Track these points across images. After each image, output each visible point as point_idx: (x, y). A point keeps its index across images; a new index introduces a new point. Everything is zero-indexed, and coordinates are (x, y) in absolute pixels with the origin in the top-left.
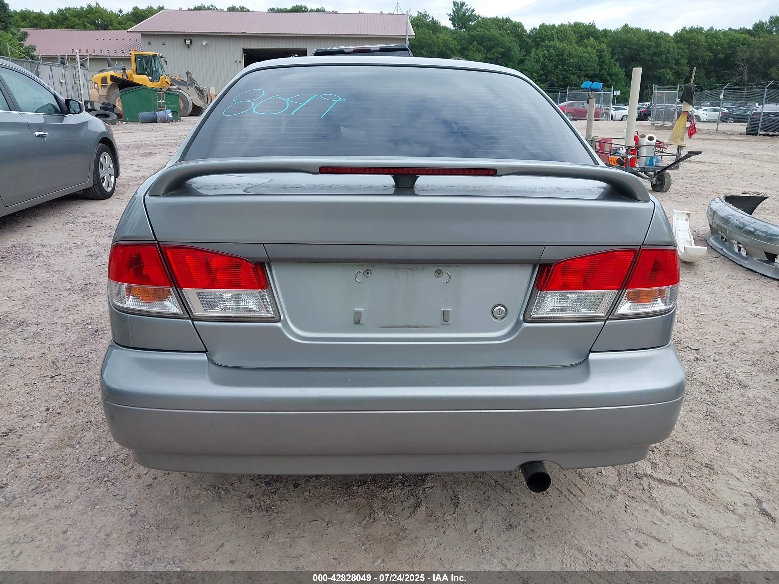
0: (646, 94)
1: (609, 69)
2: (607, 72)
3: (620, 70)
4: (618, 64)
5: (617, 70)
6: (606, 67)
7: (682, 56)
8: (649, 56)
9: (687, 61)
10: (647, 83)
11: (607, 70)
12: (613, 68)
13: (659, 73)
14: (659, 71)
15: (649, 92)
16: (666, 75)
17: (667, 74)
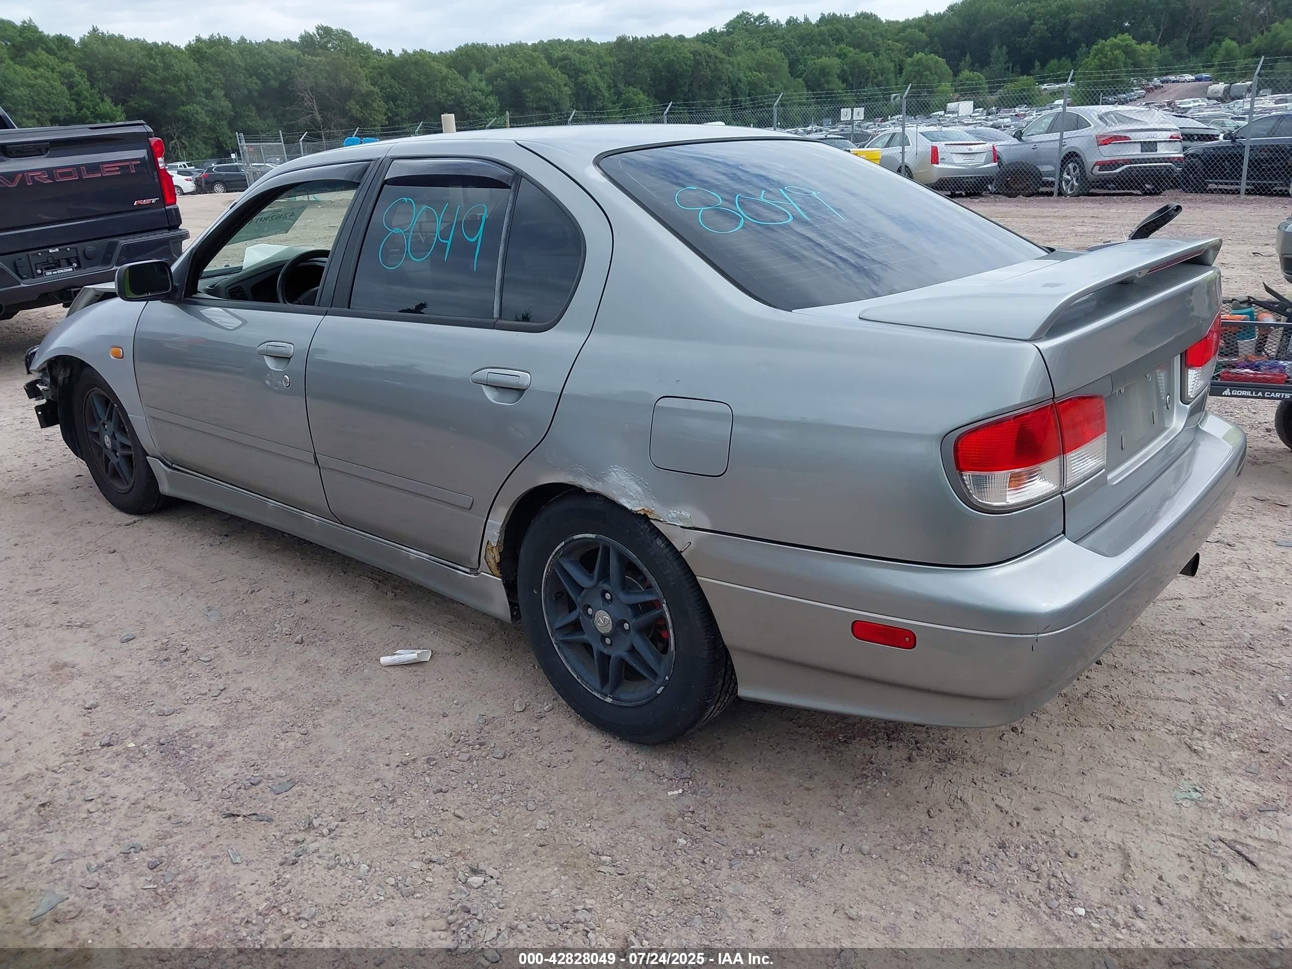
0: (173, 148)
1: (94, 107)
2: (92, 113)
3: (114, 108)
4: (108, 99)
5: (108, 108)
6: (87, 103)
7: (215, 84)
8: (158, 84)
9: (223, 93)
10: (168, 129)
11: (91, 110)
12: (101, 105)
13: (183, 111)
14: (183, 108)
15: (178, 143)
16: (195, 116)
17: (197, 113)
